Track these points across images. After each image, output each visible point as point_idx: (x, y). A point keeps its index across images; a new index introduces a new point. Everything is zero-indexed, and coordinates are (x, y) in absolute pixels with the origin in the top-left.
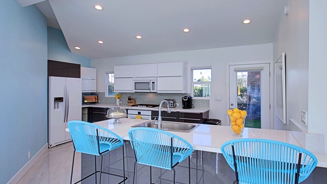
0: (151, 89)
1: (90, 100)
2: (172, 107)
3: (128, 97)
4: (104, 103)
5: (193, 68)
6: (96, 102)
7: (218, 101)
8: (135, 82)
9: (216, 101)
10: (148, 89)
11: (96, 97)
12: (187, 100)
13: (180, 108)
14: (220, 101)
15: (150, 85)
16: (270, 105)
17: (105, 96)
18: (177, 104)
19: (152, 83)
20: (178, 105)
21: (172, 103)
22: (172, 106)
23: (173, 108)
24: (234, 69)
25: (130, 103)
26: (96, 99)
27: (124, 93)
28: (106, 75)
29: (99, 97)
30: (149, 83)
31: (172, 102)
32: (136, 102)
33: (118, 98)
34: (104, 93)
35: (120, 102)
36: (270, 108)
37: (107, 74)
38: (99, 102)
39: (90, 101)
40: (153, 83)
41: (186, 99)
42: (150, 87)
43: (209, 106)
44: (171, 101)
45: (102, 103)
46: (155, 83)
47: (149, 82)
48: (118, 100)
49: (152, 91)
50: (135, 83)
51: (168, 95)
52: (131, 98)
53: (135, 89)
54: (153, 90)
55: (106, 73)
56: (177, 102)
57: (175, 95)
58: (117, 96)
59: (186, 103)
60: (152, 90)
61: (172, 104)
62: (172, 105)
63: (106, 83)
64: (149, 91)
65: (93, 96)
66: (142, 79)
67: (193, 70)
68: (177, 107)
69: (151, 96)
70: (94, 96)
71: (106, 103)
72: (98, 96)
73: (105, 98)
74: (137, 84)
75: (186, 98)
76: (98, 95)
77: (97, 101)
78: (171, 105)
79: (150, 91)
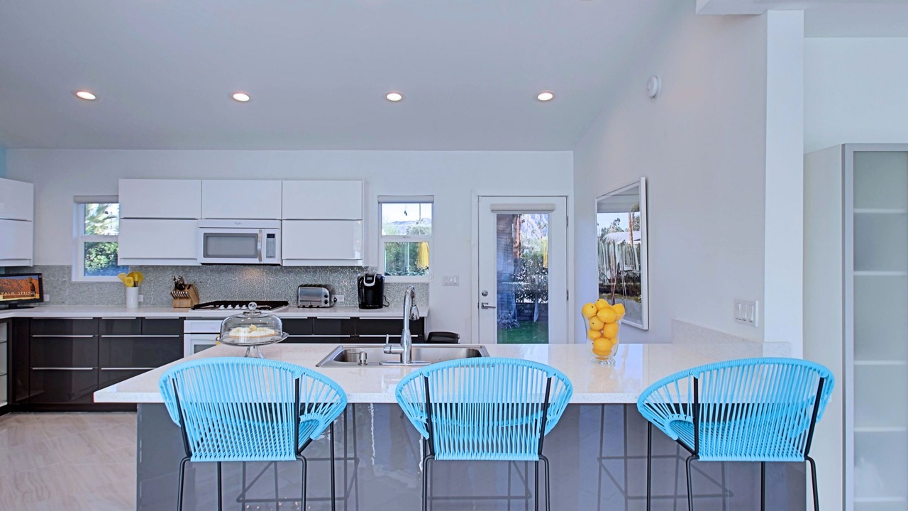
0: (264, 254)
1: (13, 294)
2: (328, 305)
3: (175, 279)
4: (67, 302)
5: (381, 200)
6: (35, 301)
7: (451, 285)
8: (205, 234)
9: (446, 285)
10: (253, 253)
11: (33, 282)
12: (373, 284)
13: (346, 307)
14: (455, 284)
15: (259, 244)
16: (568, 293)
17: (70, 279)
18: (337, 296)
19: (266, 236)
20: (340, 298)
21: (328, 294)
22: (326, 302)
23: (328, 310)
24: (492, 205)
25: (180, 298)
26: (33, 289)
27: (153, 267)
28: (75, 205)
29: (44, 282)
30: (255, 236)
31: (328, 292)
32: (201, 296)
33: (133, 284)
34: (69, 268)
35: (139, 298)
36: (568, 299)
37: (80, 203)
38: (47, 298)
39: (13, 297)
40: (271, 236)
41: (371, 282)
42: (259, 247)
43: (428, 300)
44: (323, 289)
45: (58, 303)
46: (276, 236)
47: (257, 234)
48: (132, 292)
49: (265, 261)
50: (207, 236)
51: (310, 272)
52: (183, 284)
53: (206, 255)
54: (271, 257)
55: (75, 202)
56: (337, 291)
57: (330, 271)
58: (131, 278)
59: (370, 292)
60: (267, 257)
61: (326, 296)
62: (328, 299)
63: (75, 234)
64: (256, 261)
65: (23, 281)
66: (231, 223)
67: (383, 204)
68: (337, 304)
69: (254, 275)
70: (27, 277)
71: (77, 303)
72: (40, 280)
73: (72, 284)
74: (211, 241)
75: (371, 278)
76: (40, 274)
77: (37, 296)
78: (324, 299)
79: (260, 260)
